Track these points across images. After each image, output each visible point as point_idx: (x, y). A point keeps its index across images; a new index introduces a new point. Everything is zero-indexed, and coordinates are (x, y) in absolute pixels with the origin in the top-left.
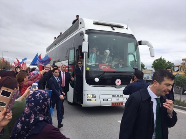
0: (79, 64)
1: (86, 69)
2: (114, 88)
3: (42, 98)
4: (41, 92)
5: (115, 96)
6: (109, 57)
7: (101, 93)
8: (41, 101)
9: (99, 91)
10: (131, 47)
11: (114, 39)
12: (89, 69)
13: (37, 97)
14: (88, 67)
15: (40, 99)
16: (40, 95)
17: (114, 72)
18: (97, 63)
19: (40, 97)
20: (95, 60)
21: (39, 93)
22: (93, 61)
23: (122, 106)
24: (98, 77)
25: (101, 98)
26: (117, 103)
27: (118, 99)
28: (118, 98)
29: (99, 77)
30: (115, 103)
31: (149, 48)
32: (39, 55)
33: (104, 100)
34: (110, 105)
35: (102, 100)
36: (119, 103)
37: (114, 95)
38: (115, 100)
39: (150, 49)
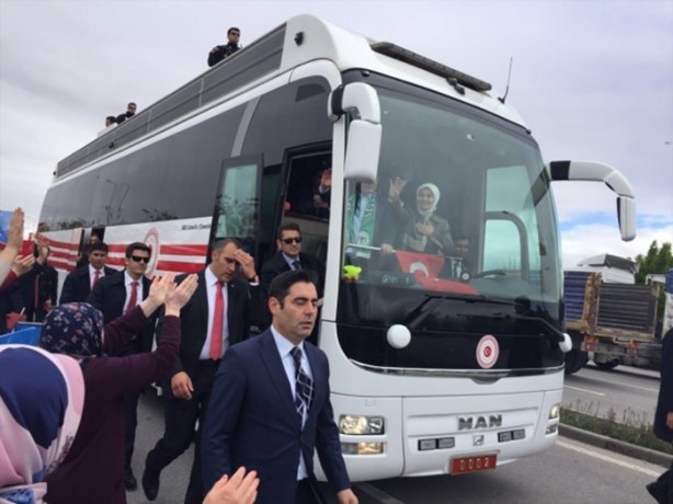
0: (289, 241)
1: (342, 271)
2: (469, 382)
3: (67, 322)
4: (65, 311)
5: (470, 420)
6: (436, 218)
7: (413, 406)
8: (66, 330)
9: (403, 397)
11: (469, 137)
12: (361, 274)
13: (58, 322)
14: (356, 265)
15: (64, 325)
16: (62, 317)
17: (471, 300)
18: (387, 248)
19: (63, 322)
20: (371, 228)
21: (62, 313)
22: (363, 234)
23: (490, 472)
25: (411, 436)
26: (475, 458)
27: (482, 437)
28: (478, 433)
29: (414, 324)
30: (466, 459)
33: (419, 449)
34: (442, 468)
35: (413, 444)
36: (483, 458)
37: (466, 419)
38: (465, 445)
39: (619, 200)
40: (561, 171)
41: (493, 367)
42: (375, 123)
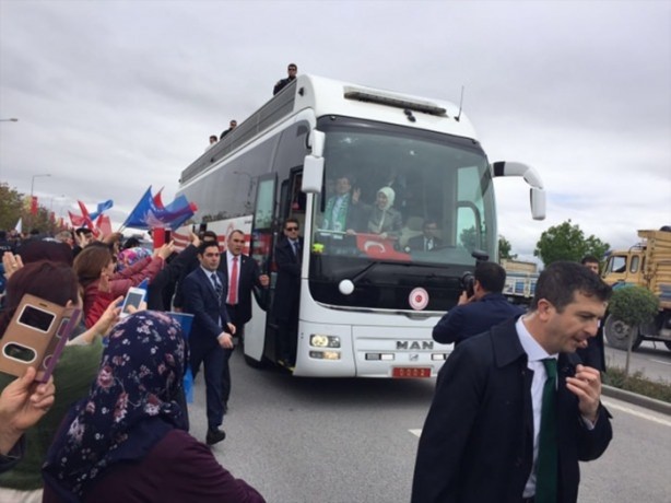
0: (290, 229)
1: (311, 247)
2: (404, 318)
3: (158, 338)
4: (156, 320)
5: (406, 344)
6: (392, 211)
7: (358, 331)
8: (153, 351)
9: (352, 325)
10: (467, 180)
11: (412, 153)
12: (323, 249)
14: (321, 243)
17: (408, 264)
18: (351, 232)
19: (152, 336)
20: (344, 219)
21: (150, 323)
22: (338, 223)
23: (426, 379)
24: (351, 279)
25: (359, 350)
26: (412, 370)
28: (414, 352)
29: (355, 280)
30: (405, 370)
31: (528, 187)
32: (154, 194)
33: (366, 358)
34: (386, 373)
35: (361, 356)
36: (419, 370)
37: (402, 342)
38: (404, 359)
40: (499, 169)
41: (425, 309)
42: (318, 157)
